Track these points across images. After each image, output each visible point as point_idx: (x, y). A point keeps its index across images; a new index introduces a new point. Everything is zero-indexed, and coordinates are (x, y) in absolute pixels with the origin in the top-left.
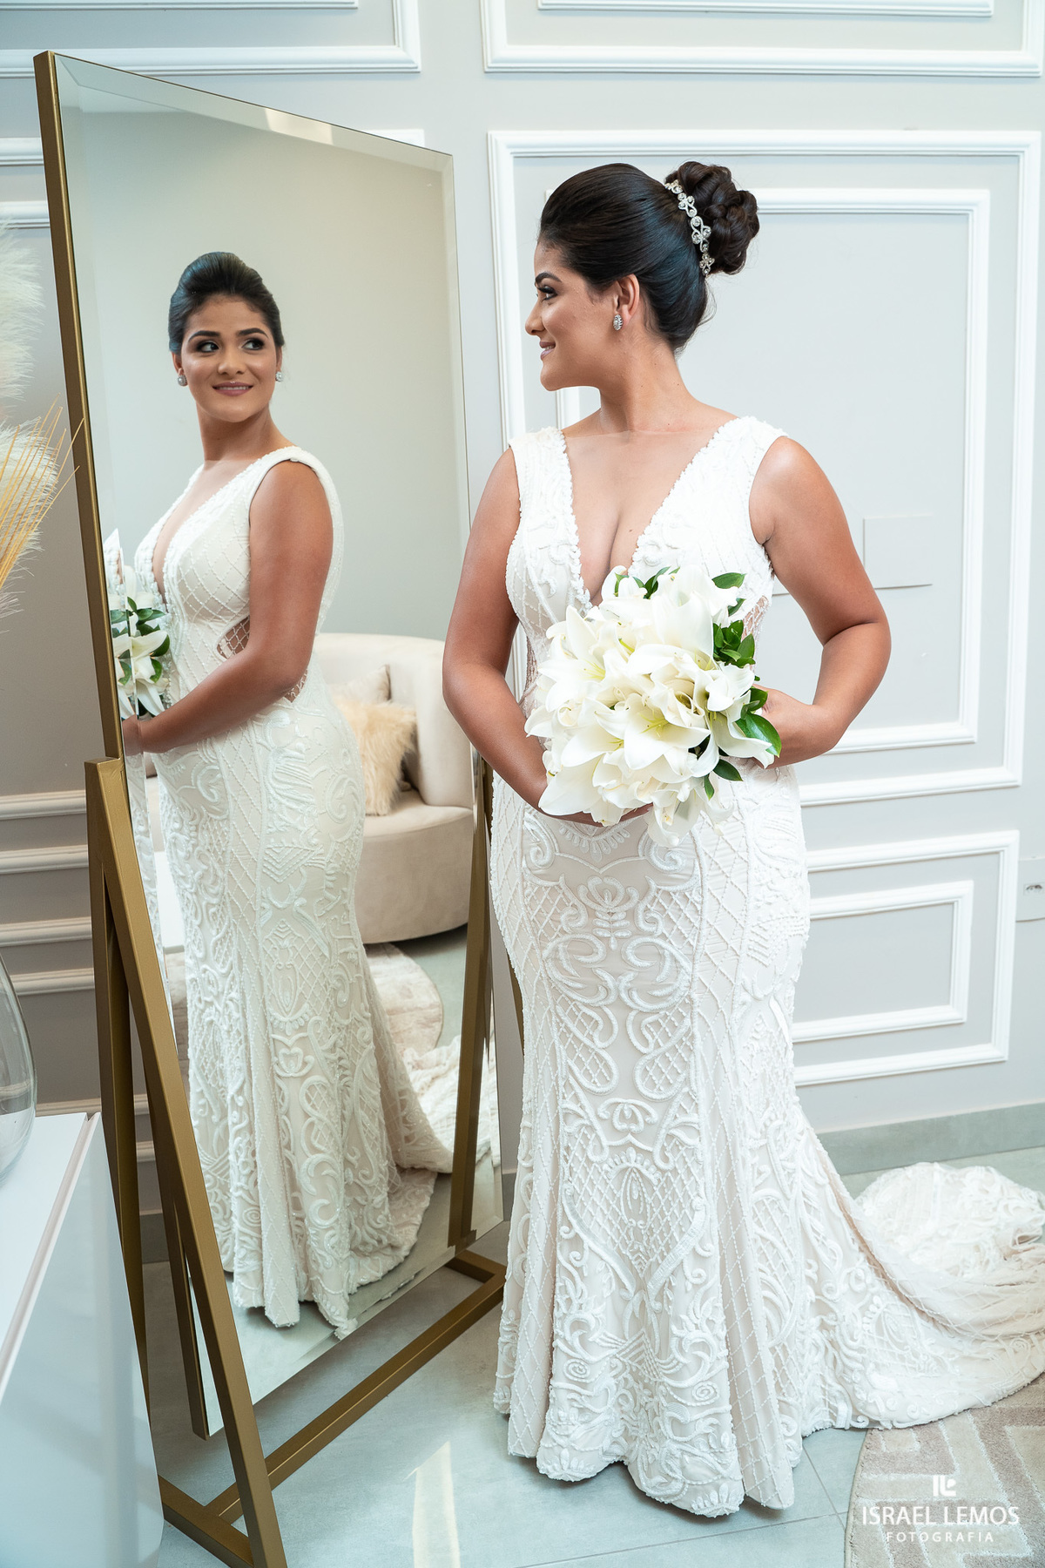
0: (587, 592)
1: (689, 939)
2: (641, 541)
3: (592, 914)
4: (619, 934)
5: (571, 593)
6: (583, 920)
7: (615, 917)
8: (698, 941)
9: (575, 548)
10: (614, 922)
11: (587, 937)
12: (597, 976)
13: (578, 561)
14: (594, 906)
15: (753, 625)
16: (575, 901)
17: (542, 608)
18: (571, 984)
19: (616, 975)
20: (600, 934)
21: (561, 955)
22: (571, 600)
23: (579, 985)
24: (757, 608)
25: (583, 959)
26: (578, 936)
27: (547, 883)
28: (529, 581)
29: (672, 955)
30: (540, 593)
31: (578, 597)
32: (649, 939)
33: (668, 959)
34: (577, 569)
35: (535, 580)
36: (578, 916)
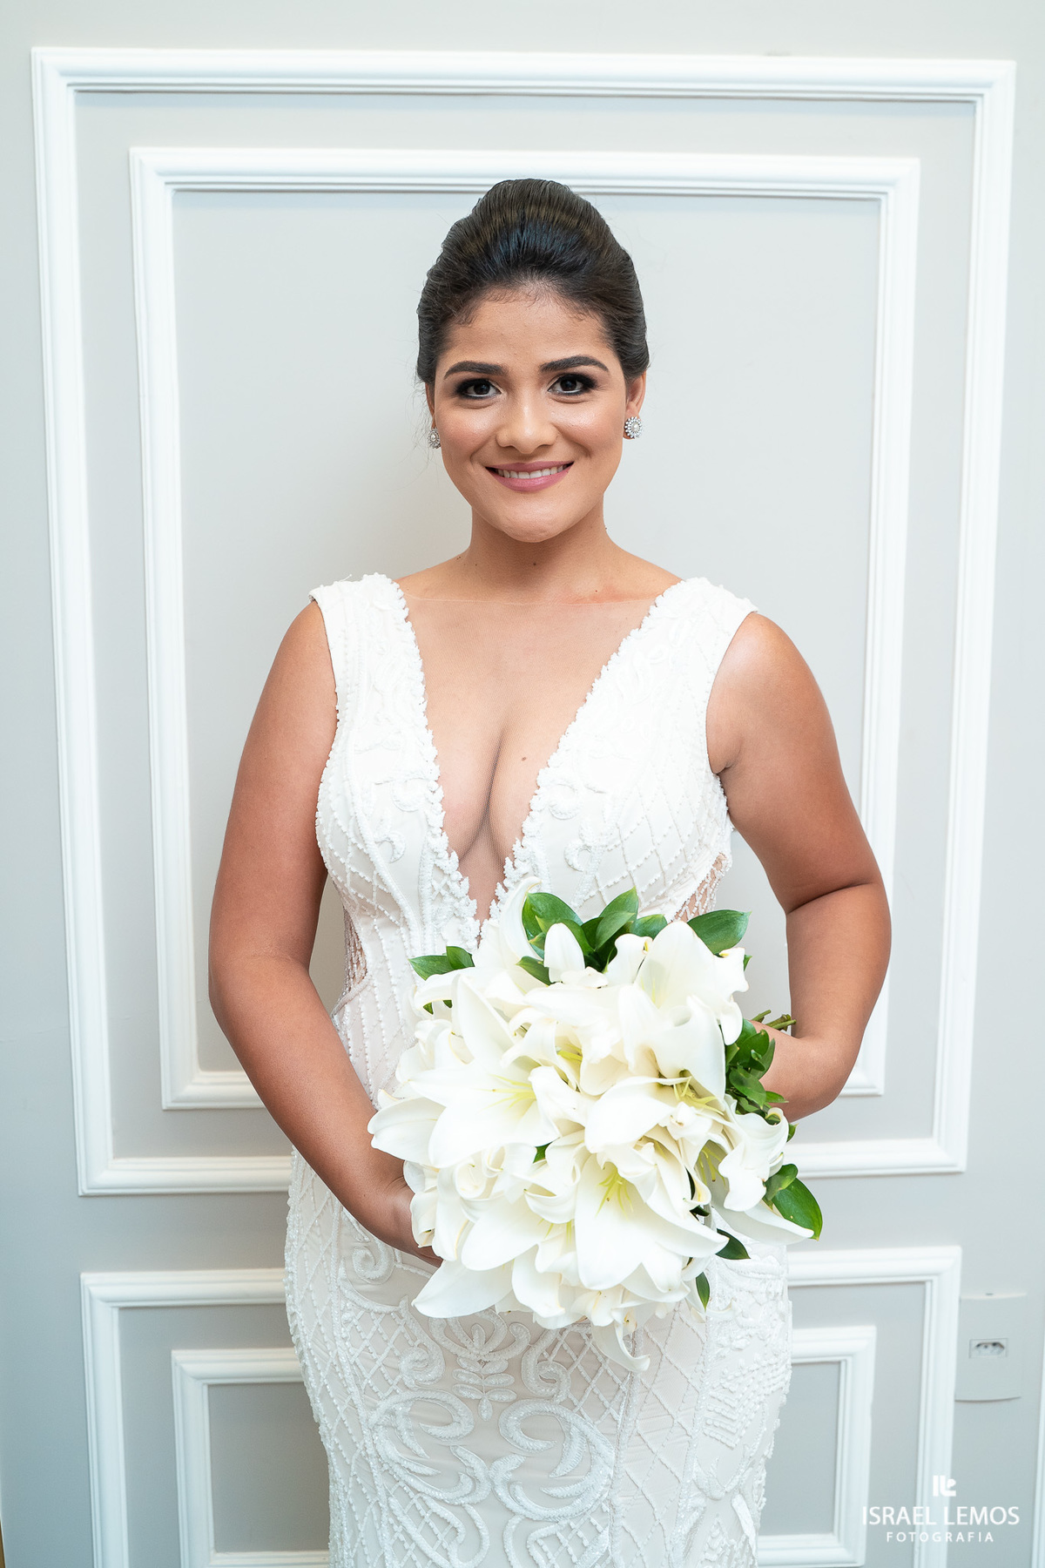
0: (455, 856)
1: (612, 1411)
2: (544, 777)
3: (451, 1360)
4: (496, 1397)
5: (429, 858)
6: (435, 1372)
7: (490, 1369)
8: (626, 1413)
9: (435, 786)
10: (487, 1376)
11: (444, 1397)
12: (457, 1459)
13: (440, 807)
14: (455, 1349)
15: (708, 899)
16: (425, 1339)
17: (379, 878)
18: (414, 1468)
19: (490, 1460)
20: (465, 1394)
21: (402, 1423)
22: (429, 868)
23: (427, 1470)
24: (712, 872)
25: (435, 1430)
26: (429, 1395)
27: (377, 1308)
28: (360, 836)
29: (583, 1434)
30: (379, 857)
31: (439, 863)
32: (547, 1407)
33: (577, 1440)
34: (438, 819)
35: (370, 835)
36: (428, 1364)
